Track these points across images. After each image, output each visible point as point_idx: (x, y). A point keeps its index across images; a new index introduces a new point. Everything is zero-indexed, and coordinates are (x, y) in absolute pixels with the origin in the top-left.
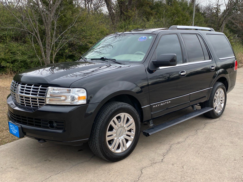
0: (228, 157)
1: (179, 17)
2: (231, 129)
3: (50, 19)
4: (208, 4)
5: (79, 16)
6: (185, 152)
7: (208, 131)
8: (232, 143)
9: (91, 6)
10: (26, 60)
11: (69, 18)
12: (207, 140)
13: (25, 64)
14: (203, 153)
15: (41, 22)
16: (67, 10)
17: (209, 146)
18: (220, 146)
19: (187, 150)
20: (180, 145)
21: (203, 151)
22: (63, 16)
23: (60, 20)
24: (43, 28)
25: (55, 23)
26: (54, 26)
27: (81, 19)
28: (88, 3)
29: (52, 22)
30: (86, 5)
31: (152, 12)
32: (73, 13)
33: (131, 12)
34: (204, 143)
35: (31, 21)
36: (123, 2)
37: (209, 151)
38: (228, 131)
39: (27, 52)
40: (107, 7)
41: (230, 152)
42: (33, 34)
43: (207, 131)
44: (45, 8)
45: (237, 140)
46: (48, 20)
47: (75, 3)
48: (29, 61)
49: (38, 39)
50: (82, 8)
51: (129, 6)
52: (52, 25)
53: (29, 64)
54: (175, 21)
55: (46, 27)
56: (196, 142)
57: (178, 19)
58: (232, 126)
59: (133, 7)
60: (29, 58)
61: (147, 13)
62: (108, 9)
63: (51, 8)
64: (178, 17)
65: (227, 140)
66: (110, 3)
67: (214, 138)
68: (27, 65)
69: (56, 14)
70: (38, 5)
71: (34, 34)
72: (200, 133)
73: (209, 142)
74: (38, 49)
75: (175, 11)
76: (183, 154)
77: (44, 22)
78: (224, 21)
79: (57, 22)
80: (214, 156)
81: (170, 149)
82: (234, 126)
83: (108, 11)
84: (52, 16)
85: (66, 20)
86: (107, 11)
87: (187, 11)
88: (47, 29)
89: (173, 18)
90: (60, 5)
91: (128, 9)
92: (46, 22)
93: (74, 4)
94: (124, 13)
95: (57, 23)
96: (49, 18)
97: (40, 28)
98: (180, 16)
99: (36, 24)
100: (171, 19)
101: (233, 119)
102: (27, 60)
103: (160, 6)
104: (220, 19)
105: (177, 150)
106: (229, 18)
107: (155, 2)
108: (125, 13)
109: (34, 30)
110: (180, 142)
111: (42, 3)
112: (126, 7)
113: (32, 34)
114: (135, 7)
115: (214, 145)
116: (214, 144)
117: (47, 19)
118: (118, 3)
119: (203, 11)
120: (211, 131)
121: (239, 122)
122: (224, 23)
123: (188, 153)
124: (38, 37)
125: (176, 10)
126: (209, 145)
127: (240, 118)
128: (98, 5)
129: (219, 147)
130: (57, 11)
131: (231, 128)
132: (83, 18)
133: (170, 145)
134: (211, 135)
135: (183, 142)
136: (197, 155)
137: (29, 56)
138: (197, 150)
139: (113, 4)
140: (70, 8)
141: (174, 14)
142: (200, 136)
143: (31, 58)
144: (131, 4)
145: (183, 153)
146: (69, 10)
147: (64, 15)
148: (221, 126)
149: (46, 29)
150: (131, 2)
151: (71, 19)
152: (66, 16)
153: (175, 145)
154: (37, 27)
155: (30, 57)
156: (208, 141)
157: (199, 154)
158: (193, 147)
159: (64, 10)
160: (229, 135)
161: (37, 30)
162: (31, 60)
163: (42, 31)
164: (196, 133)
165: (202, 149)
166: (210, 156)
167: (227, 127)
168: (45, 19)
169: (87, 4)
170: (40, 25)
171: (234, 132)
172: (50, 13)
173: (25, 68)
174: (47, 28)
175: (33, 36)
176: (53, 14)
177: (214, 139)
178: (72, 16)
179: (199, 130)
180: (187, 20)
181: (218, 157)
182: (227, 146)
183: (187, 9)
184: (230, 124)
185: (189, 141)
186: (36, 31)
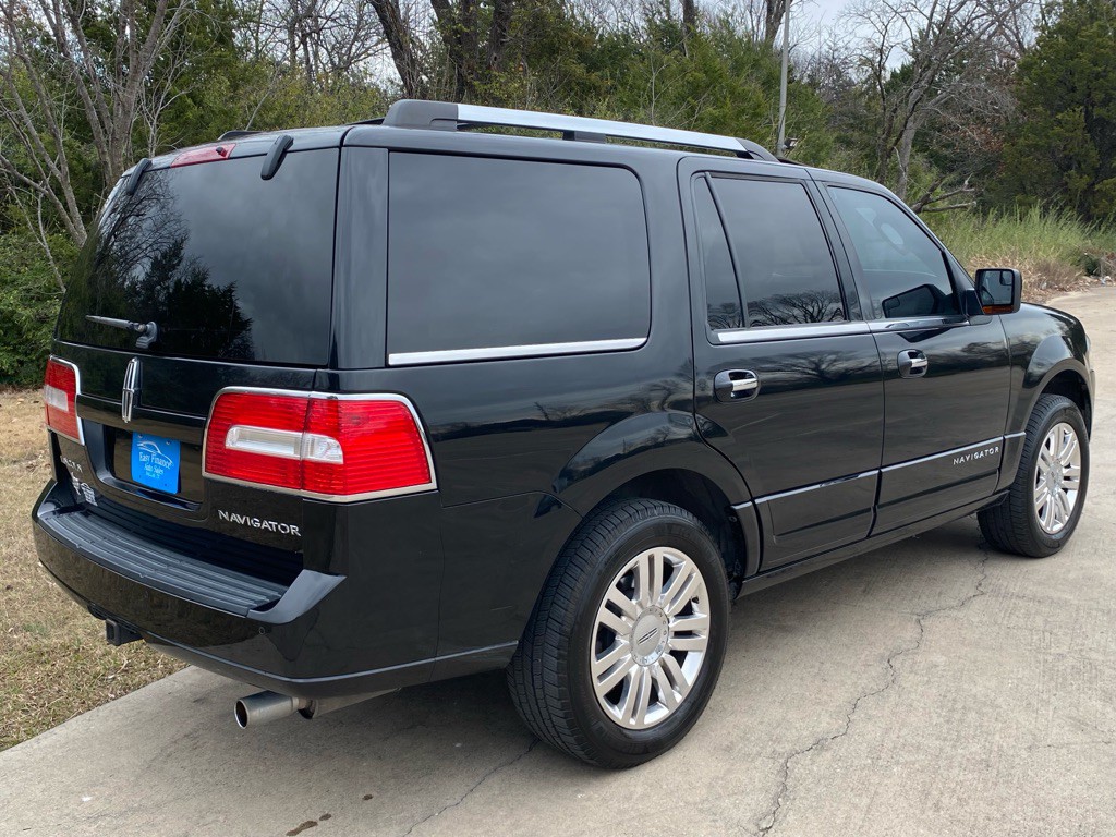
0: (1092, 820)
1: (719, 104)
2: (1047, 641)
3: (126, 113)
4: (826, 47)
5: (267, 100)
6: (866, 801)
7: (944, 658)
8: (1080, 725)
9: (316, 54)
10: (13, 312)
11: (217, 111)
12: (957, 716)
13: (9, 328)
14: (955, 800)
15: (80, 126)
16: (209, 72)
17: (976, 753)
18: (1030, 748)
19: (872, 789)
20: (828, 755)
21: (953, 785)
22: (189, 101)
23: (172, 120)
24: (92, 157)
25: (149, 131)
26: (147, 146)
27: (273, 115)
28: (303, 42)
29: (135, 129)
30: (294, 49)
31: (595, 76)
32: (235, 87)
33: (502, 80)
34: (945, 739)
35: (29, 123)
36: (467, 34)
37: (985, 789)
38: (1041, 657)
39: (19, 272)
40: (394, 57)
41: (1090, 787)
42: (43, 186)
43: (940, 659)
44: (99, 65)
45: (1099, 705)
46: (116, 119)
47: (245, 38)
48: (28, 317)
49: (67, 210)
50: (275, 63)
51: (495, 55)
52: (133, 142)
53: (29, 330)
54: (702, 119)
55: (103, 153)
56: (902, 733)
57: (716, 113)
58: (1048, 627)
59: (511, 57)
60: (27, 303)
61: (573, 84)
62: (397, 66)
63: (126, 60)
64: (717, 103)
65: (1051, 708)
66: (407, 38)
67: (985, 704)
68: (20, 334)
69: (153, 92)
70: (62, 45)
71: (44, 188)
72: (911, 677)
73: (969, 727)
74: (71, 257)
75: (701, 76)
76: (858, 817)
77: (95, 127)
78: (912, 118)
79: (158, 126)
80: (1015, 817)
81: (785, 788)
82: (1061, 627)
83: (398, 76)
84: (133, 98)
85: (202, 116)
86: (393, 77)
87: (752, 74)
88: (113, 164)
89: (693, 109)
90: (174, 45)
91: (489, 68)
92: (105, 132)
93: (240, 48)
94: (471, 87)
95: (159, 133)
96: (118, 111)
97: (80, 160)
98: (722, 99)
99: (54, 136)
100: (683, 109)
101: (1039, 584)
102: (19, 310)
103: (625, 54)
104: (895, 111)
105: (822, 789)
106: (930, 105)
107: (601, 40)
108: (476, 83)
109: (47, 169)
110: (826, 739)
111: (79, 37)
112: (480, 58)
113: (38, 186)
114: (519, 56)
115: (1000, 748)
116: (997, 737)
117: (112, 114)
118: (446, 40)
119: (809, 76)
120: (959, 658)
121: (1076, 602)
122: (910, 124)
123: (883, 809)
124: (69, 201)
125: (706, 72)
126: (974, 749)
127: (1072, 576)
128: (350, 48)
129: (1024, 754)
130: (158, 74)
131: (1047, 634)
132: (287, 106)
133: (782, 761)
134: (965, 686)
135: (839, 739)
136: (930, 813)
137: (28, 290)
138: (924, 783)
139: (421, 47)
140: (221, 64)
141: (695, 90)
142: (913, 696)
143: (38, 299)
144: (502, 43)
145: (855, 806)
146: (216, 69)
147: (189, 95)
148: (997, 627)
149: (105, 163)
150: (504, 37)
151: (226, 113)
152: (201, 101)
153: (806, 759)
154: (63, 155)
155: (32, 298)
156: (961, 721)
157: (937, 807)
158: (897, 763)
159: (194, 71)
160: (1051, 679)
161: (60, 169)
162: (41, 309)
163: (87, 170)
164: (890, 678)
165: (945, 774)
166: (999, 816)
167: (1027, 633)
168: (99, 113)
169: (302, 46)
170: (78, 144)
171: (1070, 661)
172: (124, 85)
173: (8, 351)
174: (112, 159)
175: (41, 196)
176: (138, 89)
177: (989, 710)
178: (231, 98)
179: (901, 657)
180: (755, 115)
181: (1041, 824)
182: (1064, 751)
183: (752, 68)
184: (1037, 613)
185: (870, 726)
186: (58, 174)
